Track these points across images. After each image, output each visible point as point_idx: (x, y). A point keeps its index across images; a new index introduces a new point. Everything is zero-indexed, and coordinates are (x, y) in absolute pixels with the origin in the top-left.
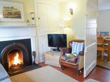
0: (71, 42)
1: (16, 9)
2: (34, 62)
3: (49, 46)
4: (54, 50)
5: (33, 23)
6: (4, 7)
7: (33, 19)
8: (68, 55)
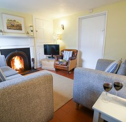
0: (63, 51)
1: (18, 22)
2: (33, 67)
3: (45, 54)
4: (49, 57)
5: (32, 35)
6: (8, 20)
7: (32, 31)
8: (61, 60)
